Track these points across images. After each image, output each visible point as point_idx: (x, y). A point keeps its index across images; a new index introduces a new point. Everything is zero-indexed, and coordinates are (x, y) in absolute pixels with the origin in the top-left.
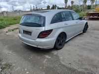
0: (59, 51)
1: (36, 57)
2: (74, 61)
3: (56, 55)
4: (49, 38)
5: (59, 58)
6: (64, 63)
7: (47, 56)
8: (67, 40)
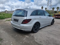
0: (34, 34)
1: (19, 36)
2: (44, 41)
3: (32, 36)
4: (29, 24)
5: (34, 38)
6: (37, 41)
7: (26, 36)
8: (40, 28)
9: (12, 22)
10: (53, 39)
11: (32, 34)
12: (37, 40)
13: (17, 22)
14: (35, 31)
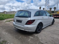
0: (38, 34)
1: (23, 37)
2: (49, 41)
3: (36, 37)
4: (33, 25)
5: (38, 38)
6: (42, 42)
7: (31, 37)
9: (14, 23)
10: (57, 39)
11: (36, 35)
12: (42, 40)
13: (20, 23)
14: (39, 32)
